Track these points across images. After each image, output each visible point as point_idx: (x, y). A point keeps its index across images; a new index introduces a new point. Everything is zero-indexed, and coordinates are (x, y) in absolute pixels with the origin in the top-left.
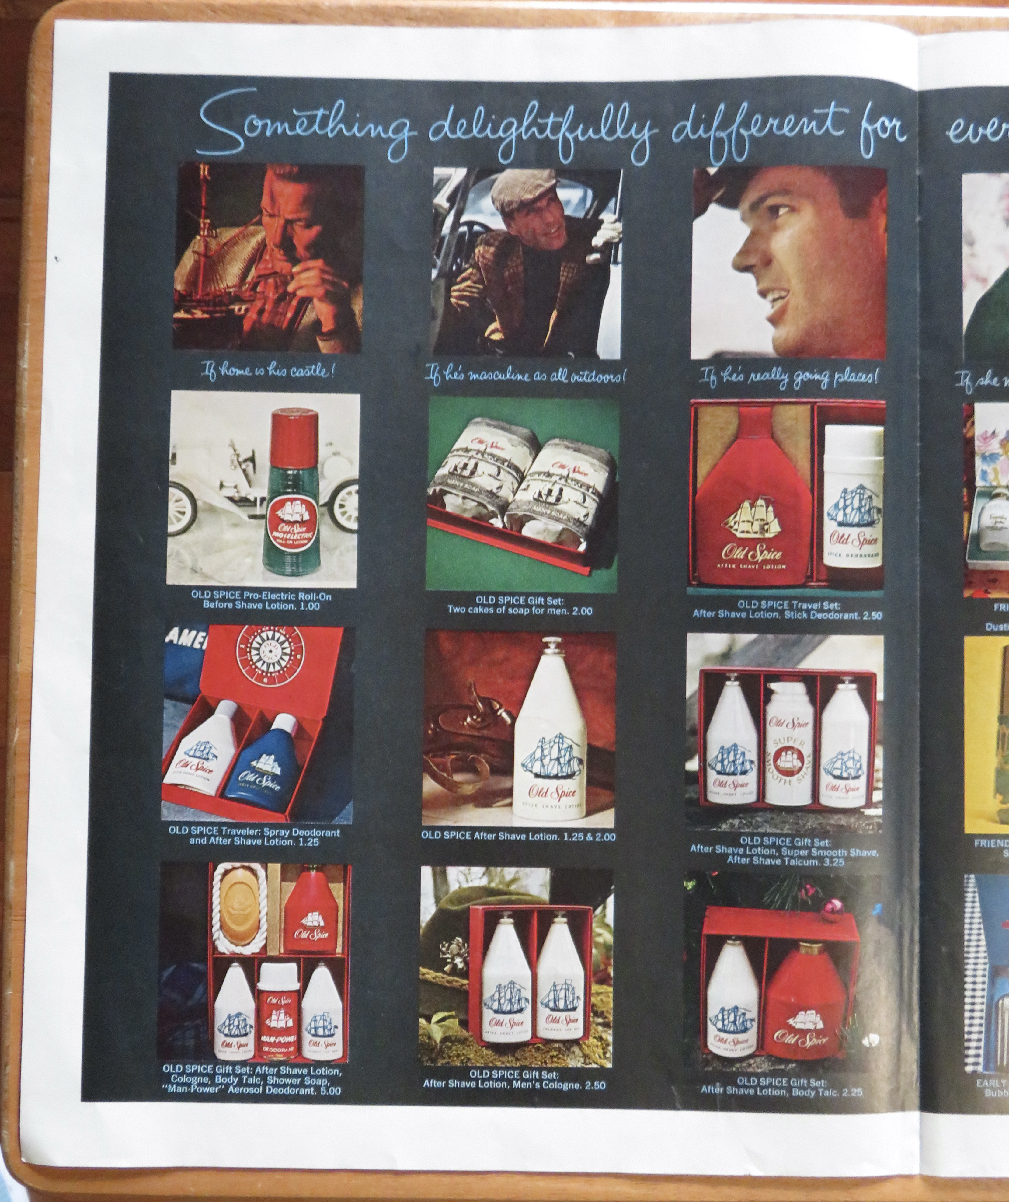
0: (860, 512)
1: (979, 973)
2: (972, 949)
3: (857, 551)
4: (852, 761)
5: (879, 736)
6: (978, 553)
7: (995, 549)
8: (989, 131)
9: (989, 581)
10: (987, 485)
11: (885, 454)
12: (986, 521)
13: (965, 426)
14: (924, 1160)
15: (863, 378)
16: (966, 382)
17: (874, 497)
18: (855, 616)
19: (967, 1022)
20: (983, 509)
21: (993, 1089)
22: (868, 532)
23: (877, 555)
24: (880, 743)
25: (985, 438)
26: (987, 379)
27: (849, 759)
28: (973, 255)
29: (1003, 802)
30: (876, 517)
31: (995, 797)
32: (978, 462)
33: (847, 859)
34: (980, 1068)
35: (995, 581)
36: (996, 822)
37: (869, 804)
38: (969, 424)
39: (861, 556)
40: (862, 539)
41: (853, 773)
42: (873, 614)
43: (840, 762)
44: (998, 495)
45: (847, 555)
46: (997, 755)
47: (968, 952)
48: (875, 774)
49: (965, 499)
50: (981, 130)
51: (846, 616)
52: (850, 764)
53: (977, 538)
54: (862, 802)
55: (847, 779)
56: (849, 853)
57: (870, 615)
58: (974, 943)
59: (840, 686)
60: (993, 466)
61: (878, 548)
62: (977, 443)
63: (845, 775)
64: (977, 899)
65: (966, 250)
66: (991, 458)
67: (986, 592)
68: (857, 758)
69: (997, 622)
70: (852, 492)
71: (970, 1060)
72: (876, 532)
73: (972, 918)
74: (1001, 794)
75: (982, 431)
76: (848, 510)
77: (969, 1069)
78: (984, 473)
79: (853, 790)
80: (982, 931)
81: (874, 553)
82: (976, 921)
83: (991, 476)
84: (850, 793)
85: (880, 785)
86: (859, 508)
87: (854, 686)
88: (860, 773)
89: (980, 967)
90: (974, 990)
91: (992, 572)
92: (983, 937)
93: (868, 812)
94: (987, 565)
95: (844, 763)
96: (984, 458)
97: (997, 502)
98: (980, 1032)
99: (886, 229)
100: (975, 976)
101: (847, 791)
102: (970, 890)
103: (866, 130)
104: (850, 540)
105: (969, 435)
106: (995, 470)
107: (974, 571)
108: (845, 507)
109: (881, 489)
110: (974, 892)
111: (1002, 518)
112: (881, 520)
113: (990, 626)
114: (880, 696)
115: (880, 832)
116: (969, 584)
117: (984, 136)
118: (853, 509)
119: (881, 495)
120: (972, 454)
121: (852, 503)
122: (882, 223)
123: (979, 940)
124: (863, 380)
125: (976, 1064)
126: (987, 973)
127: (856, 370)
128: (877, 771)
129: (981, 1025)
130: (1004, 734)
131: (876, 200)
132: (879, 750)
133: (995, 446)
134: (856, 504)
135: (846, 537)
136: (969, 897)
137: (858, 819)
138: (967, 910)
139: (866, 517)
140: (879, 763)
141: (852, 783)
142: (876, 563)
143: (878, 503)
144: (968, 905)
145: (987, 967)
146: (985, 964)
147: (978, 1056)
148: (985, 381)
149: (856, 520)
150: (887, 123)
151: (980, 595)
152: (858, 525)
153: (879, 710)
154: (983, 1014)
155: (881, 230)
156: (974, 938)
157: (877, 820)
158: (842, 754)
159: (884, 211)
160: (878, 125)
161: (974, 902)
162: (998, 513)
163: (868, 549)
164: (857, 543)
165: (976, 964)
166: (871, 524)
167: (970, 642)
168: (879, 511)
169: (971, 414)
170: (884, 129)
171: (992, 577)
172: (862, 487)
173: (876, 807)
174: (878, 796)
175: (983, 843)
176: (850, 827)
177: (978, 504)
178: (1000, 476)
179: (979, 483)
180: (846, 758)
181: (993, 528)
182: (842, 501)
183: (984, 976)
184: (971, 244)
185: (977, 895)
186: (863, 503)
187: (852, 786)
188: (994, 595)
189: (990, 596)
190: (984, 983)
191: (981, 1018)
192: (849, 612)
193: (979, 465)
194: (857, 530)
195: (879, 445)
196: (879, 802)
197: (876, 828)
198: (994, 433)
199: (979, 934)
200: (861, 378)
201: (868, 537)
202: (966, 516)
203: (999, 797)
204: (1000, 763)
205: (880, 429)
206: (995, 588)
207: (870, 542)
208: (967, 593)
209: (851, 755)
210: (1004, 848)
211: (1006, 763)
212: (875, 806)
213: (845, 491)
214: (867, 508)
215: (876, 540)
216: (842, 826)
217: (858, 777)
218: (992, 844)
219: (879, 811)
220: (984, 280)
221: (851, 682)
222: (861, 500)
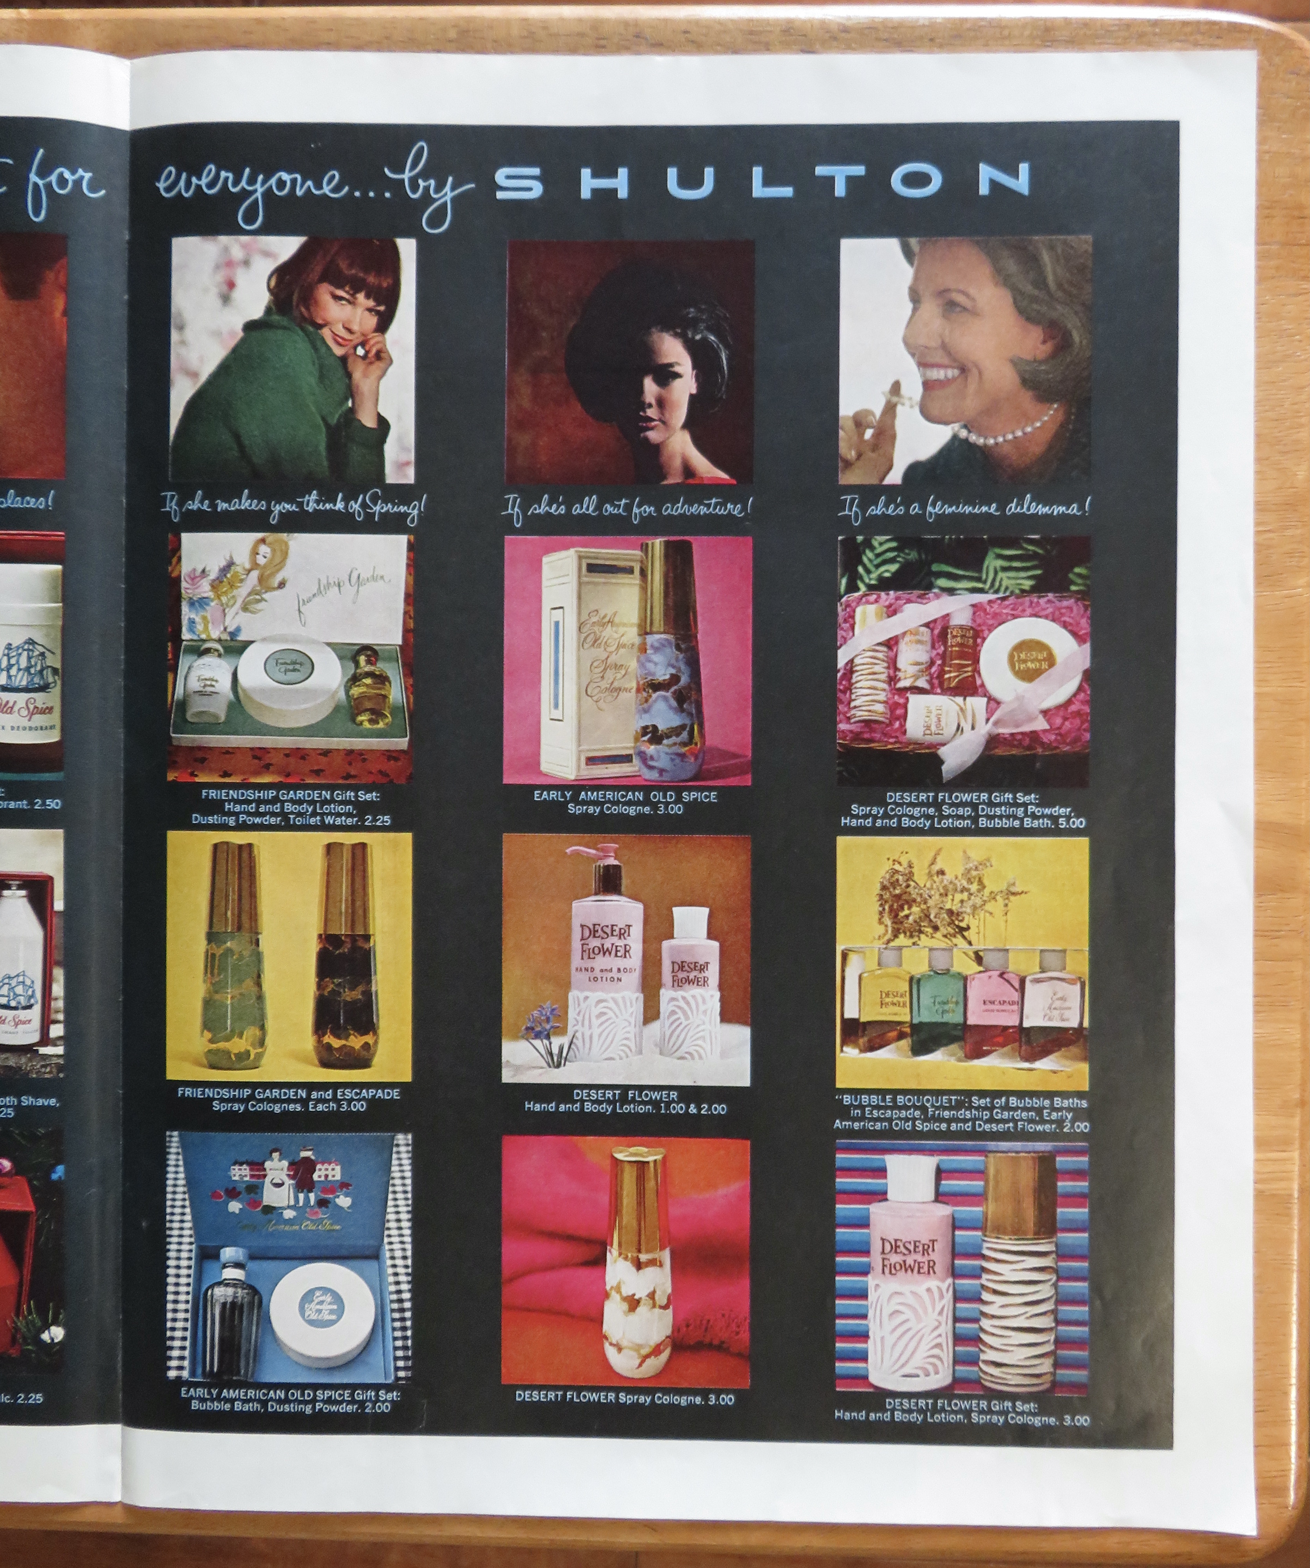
0: (30, 673)
1: (184, 1255)
2: (176, 1225)
3: (25, 722)
4: (21, 987)
5: (58, 955)
6: (184, 726)
7: (205, 719)
8: (204, 182)
9: (196, 760)
10: (195, 638)
11: (64, 600)
12: (194, 684)
13: (170, 563)
14: (126, 1486)
15: (31, 502)
16: (172, 506)
17: (47, 654)
18: (23, 804)
19: (169, 1315)
20: (189, 668)
21: (202, 1400)
22: (40, 698)
23: (52, 727)
24: (58, 964)
25: (193, 578)
26: (196, 502)
27: (19, 983)
28: (183, 343)
29: (211, 1041)
30: (51, 680)
31: (202, 1032)
32: (185, 608)
33: (18, 1108)
34: (185, 1374)
35: (203, 760)
36: (204, 1066)
37: (45, 1040)
38: (174, 560)
39: (31, 728)
40: (31, 707)
41: (23, 1001)
42: (48, 802)
43: (6, 987)
44: (208, 651)
45: (13, 728)
46: (205, 981)
47: (171, 1229)
48: (53, 1003)
49: (170, 656)
50: (194, 180)
51: (12, 805)
52: (19, 990)
53: (183, 705)
54: (35, 1038)
55: (15, 1008)
56: (20, 1101)
57: (44, 804)
58: (177, 1218)
59: (6, 893)
60: (202, 613)
61: (55, 718)
62: (184, 584)
63: (13, 1004)
64: (181, 1163)
65: (175, 336)
66: (200, 603)
67: (193, 775)
68: (28, 982)
69: (205, 813)
70: (18, 648)
71: (173, 1363)
72: (53, 698)
73: (175, 1186)
74: (209, 1030)
75: (190, 569)
76: (13, 671)
77: (172, 1374)
78: (192, 622)
79: (24, 1023)
80: (187, 1203)
81: (48, 724)
82: (180, 1189)
83: (200, 627)
84: (20, 1027)
85: (61, 1017)
86: (28, 669)
87: (23, 893)
88: (32, 1001)
89: (185, 1247)
90: (178, 1276)
91: (200, 748)
92: (188, 1210)
93: (43, 1050)
94: (194, 740)
95: (12, 989)
96: (192, 604)
97: (207, 660)
98: (185, 1329)
99: (65, 313)
100: (178, 1259)
101: (16, 1025)
102: (173, 1150)
103: (36, 185)
104: (16, 709)
105: (174, 575)
106: (204, 618)
107: (179, 748)
108: (10, 667)
109: (59, 644)
110: (178, 1154)
111: (212, 680)
112: (59, 683)
113: (197, 819)
114: (59, 905)
115: (61, 1075)
116: (174, 765)
117: (199, 187)
118: (19, 670)
119: (58, 652)
120: (178, 598)
121: (18, 662)
122: (59, 303)
123: (183, 1214)
124: (31, 505)
125: (180, 1368)
126: (193, 1255)
127: (21, 493)
128: (56, 999)
129: (186, 1320)
130: (213, 955)
131: (50, 276)
132: (59, 974)
133: (205, 589)
134: (24, 663)
135: (10, 704)
136: (172, 1159)
137: (30, 1060)
138: (170, 1176)
139: (37, 680)
140: (58, 989)
141: (23, 1014)
142: (53, 737)
143: (54, 661)
144: (171, 1169)
145: (193, 1247)
146: (191, 1243)
147: (182, 1358)
148: (194, 505)
149: (24, 683)
150: (67, 175)
151: (186, 778)
152: (26, 690)
153: (57, 922)
154: (189, 1306)
155: (58, 314)
156: (178, 1210)
157: (55, 1060)
158: (9, 978)
159: (64, 289)
160: (53, 178)
161: (177, 1166)
162: (207, 674)
163: (39, 720)
164: (24, 712)
165: (180, 1243)
166: (44, 688)
167: (174, 837)
168: (55, 671)
169: (177, 547)
170: (62, 182)
171: (200, 755)
172: (31, 642)
173: (55, 1045)
174: (56, 1031)
175: (189, 1092)
176: (20, 1068)
177: (185, 662)
178: (210, 625)
179: (186, 635)
180: (14, 982)
181: (201, 693)
182: (5, 658)
183: (190, 1259)
184: (181, 328)
185: (180, 1157)
186: (33, 662)
187: (22, 1018)
188: (202, 779)
189: (197, 780)
190: (189, 1267)
191: (186, 1311)
192: (16, 800)
193: (186, 613)
194: (25, 696)
195: (55, 588)
196: (60, 1038)
197: (54, 1070)
198: (203, 571)
199: (183, 1207)
200: (28, 503)
201: (40, 705)
202: (170, 677)
203: (208, 1035)
204: (208, 992)
205: (59, 567)
206: (203, 770)
207: (43, 712)
208: (171, 777)
209: (21, 979)
210: (214, 1099)
211: (216, 992)
212: (54, 1043)
213: (9, 647)
214: (39, 668)
215: (50, 710)
216: (11, 1067)
217: (30, 1007)
218: (198, 1093)
219: (60, 1050)
220: (195, 375)
221: (20, 888)
222: (29, 658)
